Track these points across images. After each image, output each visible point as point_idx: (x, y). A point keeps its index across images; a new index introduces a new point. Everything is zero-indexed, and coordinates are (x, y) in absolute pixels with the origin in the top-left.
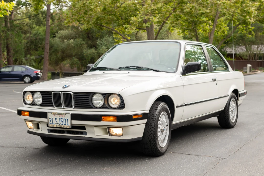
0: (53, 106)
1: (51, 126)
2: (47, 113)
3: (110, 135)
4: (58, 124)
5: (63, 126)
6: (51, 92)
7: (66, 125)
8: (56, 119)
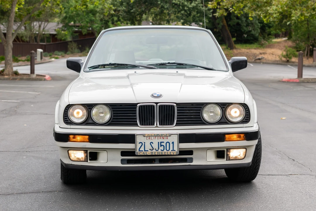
0: (137, 124)
1: (141, 154)
2: (136, 136)
3: (229, 159)
4: (154, 151)
5: (165, 152)
6: (136, 105)
7: (170, 151)
8: (151, 143)
